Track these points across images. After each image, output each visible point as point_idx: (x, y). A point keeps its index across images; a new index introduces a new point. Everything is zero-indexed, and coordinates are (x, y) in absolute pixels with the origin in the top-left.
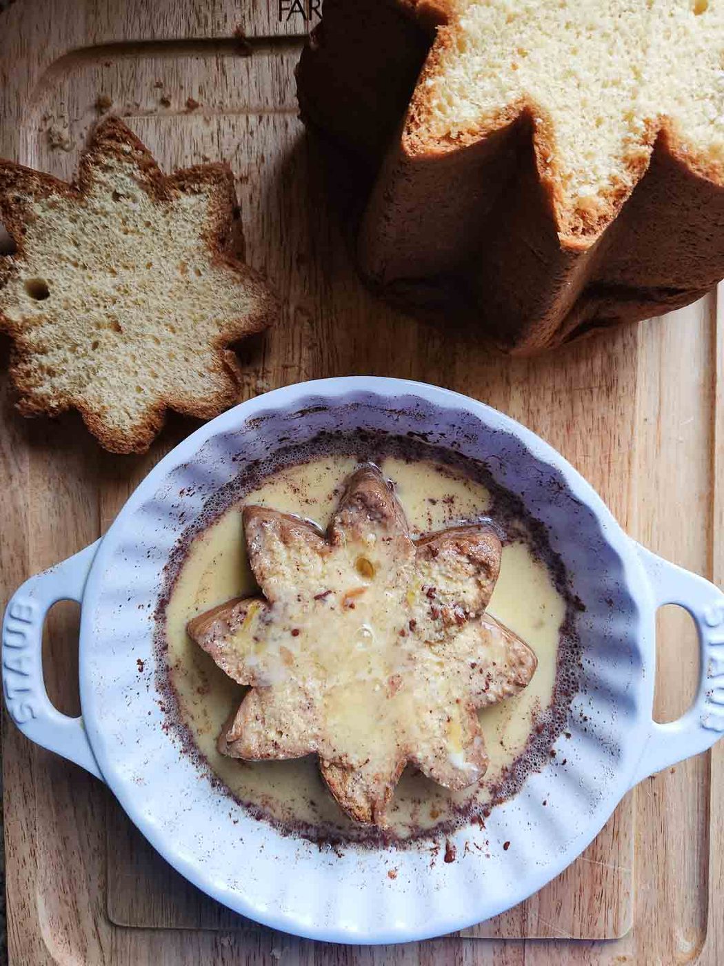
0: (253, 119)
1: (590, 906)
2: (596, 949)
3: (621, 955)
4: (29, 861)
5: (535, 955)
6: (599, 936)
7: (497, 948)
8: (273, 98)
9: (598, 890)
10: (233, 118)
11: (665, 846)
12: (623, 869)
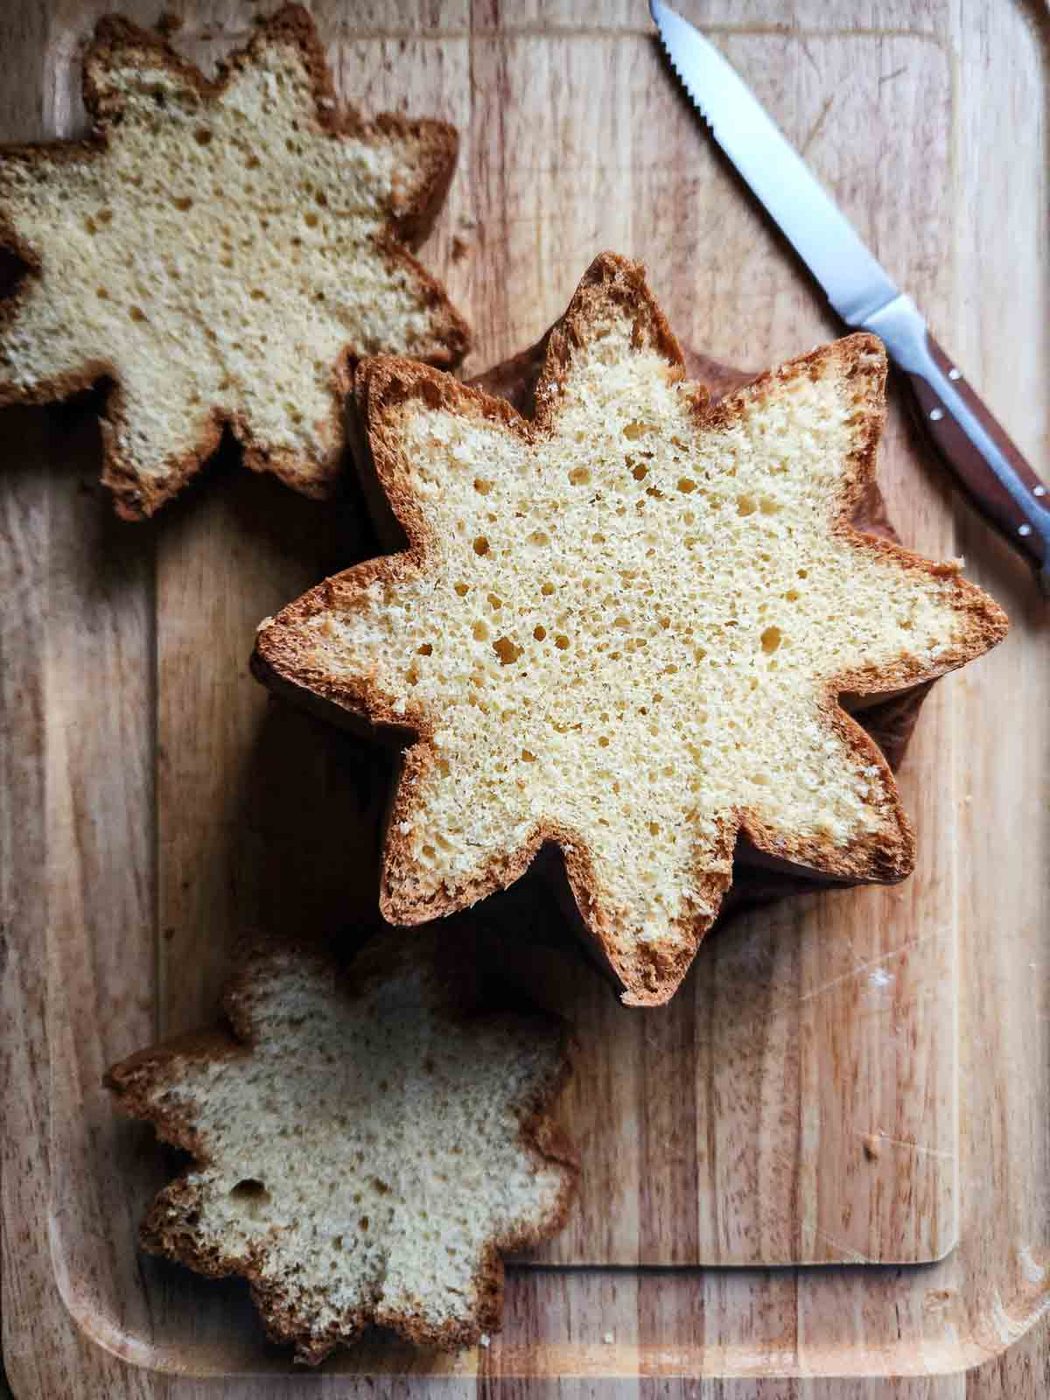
0: (392, 46)
1: (893, 1212)
2: (903, 1282)
3: (941, 1288)
4: (38, 1164)
5: (814, 1293)
6: (908, 1259)
7: (756, 1282)
8: (422, 17)
9: (905, 1186)
10: (362, 45)
11: (1003, 1120)
12: (942, 1154)
